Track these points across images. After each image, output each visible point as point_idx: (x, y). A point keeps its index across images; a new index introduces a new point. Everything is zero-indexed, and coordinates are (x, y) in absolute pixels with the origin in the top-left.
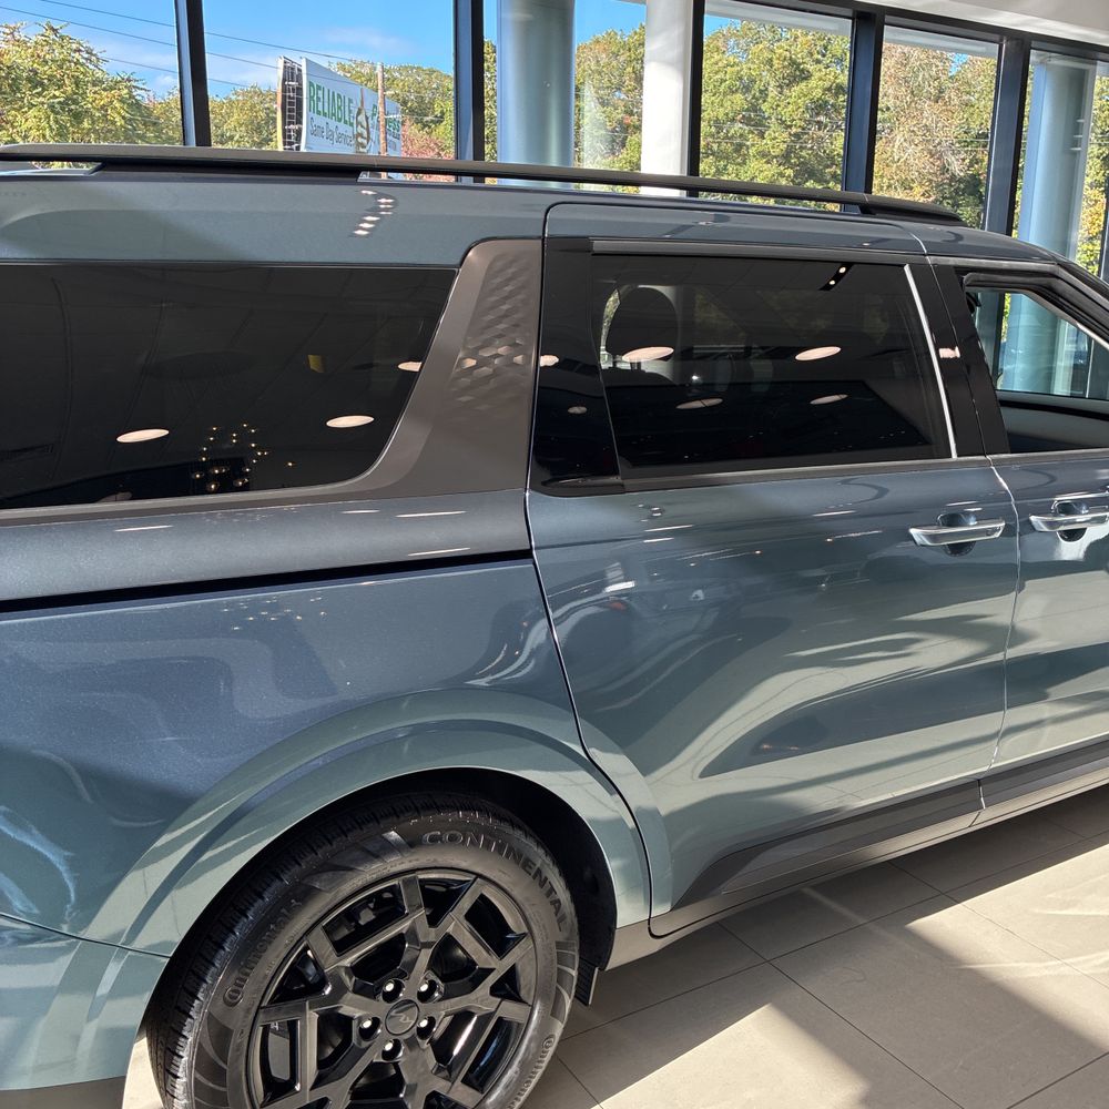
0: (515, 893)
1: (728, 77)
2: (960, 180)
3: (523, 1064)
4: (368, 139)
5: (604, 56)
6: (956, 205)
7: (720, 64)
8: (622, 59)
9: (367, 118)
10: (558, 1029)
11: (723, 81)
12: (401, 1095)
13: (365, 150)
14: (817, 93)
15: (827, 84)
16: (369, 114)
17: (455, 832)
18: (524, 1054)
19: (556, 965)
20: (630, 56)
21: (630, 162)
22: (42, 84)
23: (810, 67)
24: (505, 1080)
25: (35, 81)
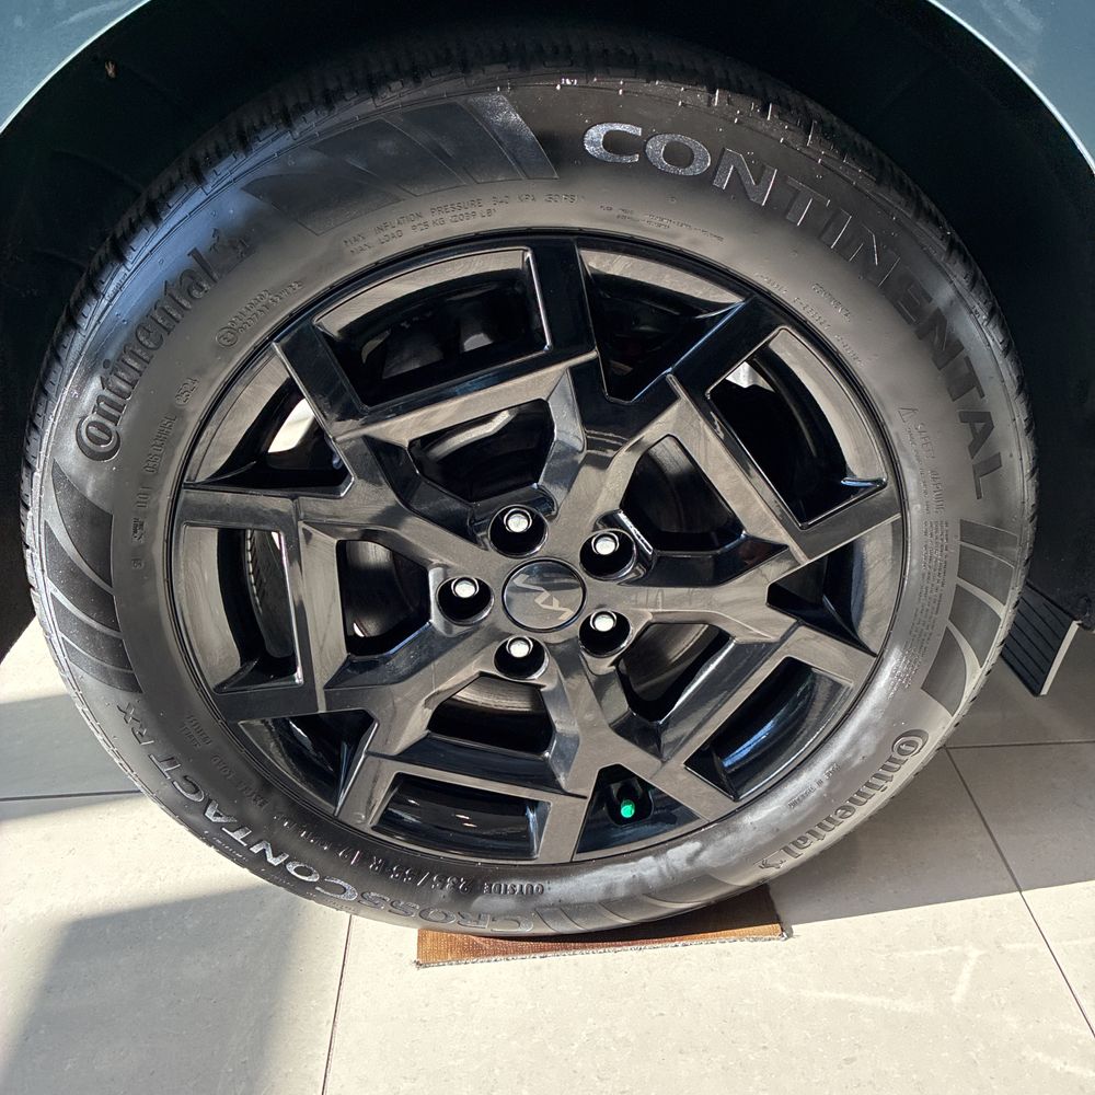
0: (861, 367)
3: (838, 771)
10: (940, 725)
12: (547, 754)
17: (688, 141)
18: (844, 753)
19: (954, 580)
24: (791, 789)
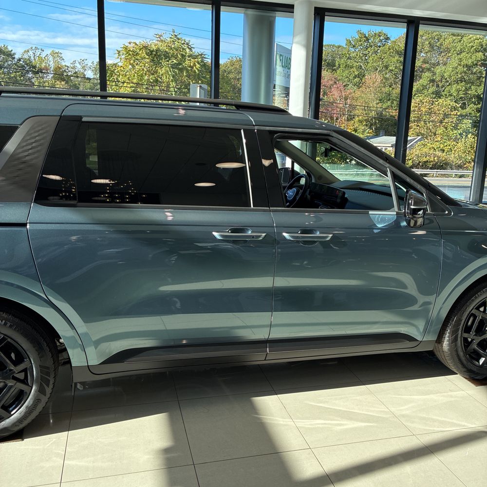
1: (475, 45)
3: (27, 407)
7: (472, 39)
8: (424, 38)
11: (472, 46)
19: (40, 374)
20: (429, 37)
22: (168, 57)
25: (167, 56)
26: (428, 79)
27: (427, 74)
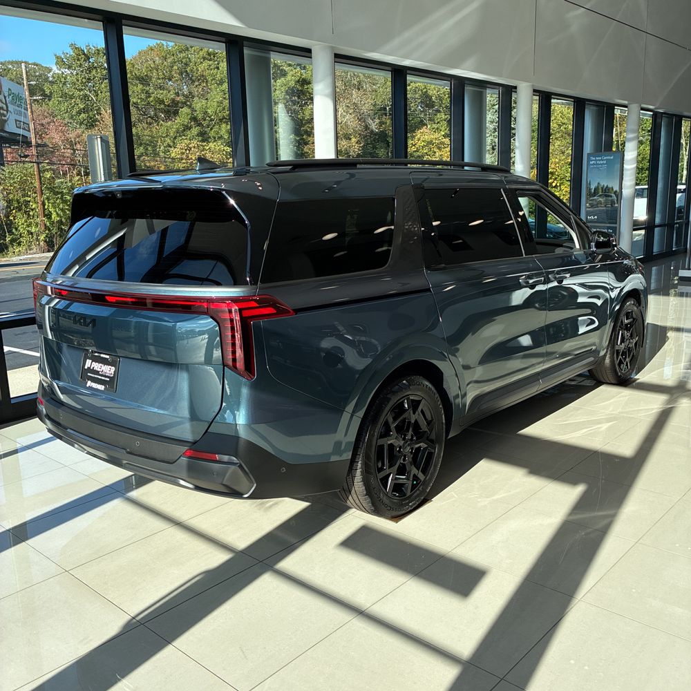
2: (376, 134)
4: (7, 111)
5: (157, 58)
6: (375, 147)
9: (5, 97)
13: (6, 118)
14: (292, 84)
15: (297, 79)
16: (6, 94)
20: (174, 59)
21: (183, 125)
23: (286, 69)
26: (189, 117)
27: (185, 110)
